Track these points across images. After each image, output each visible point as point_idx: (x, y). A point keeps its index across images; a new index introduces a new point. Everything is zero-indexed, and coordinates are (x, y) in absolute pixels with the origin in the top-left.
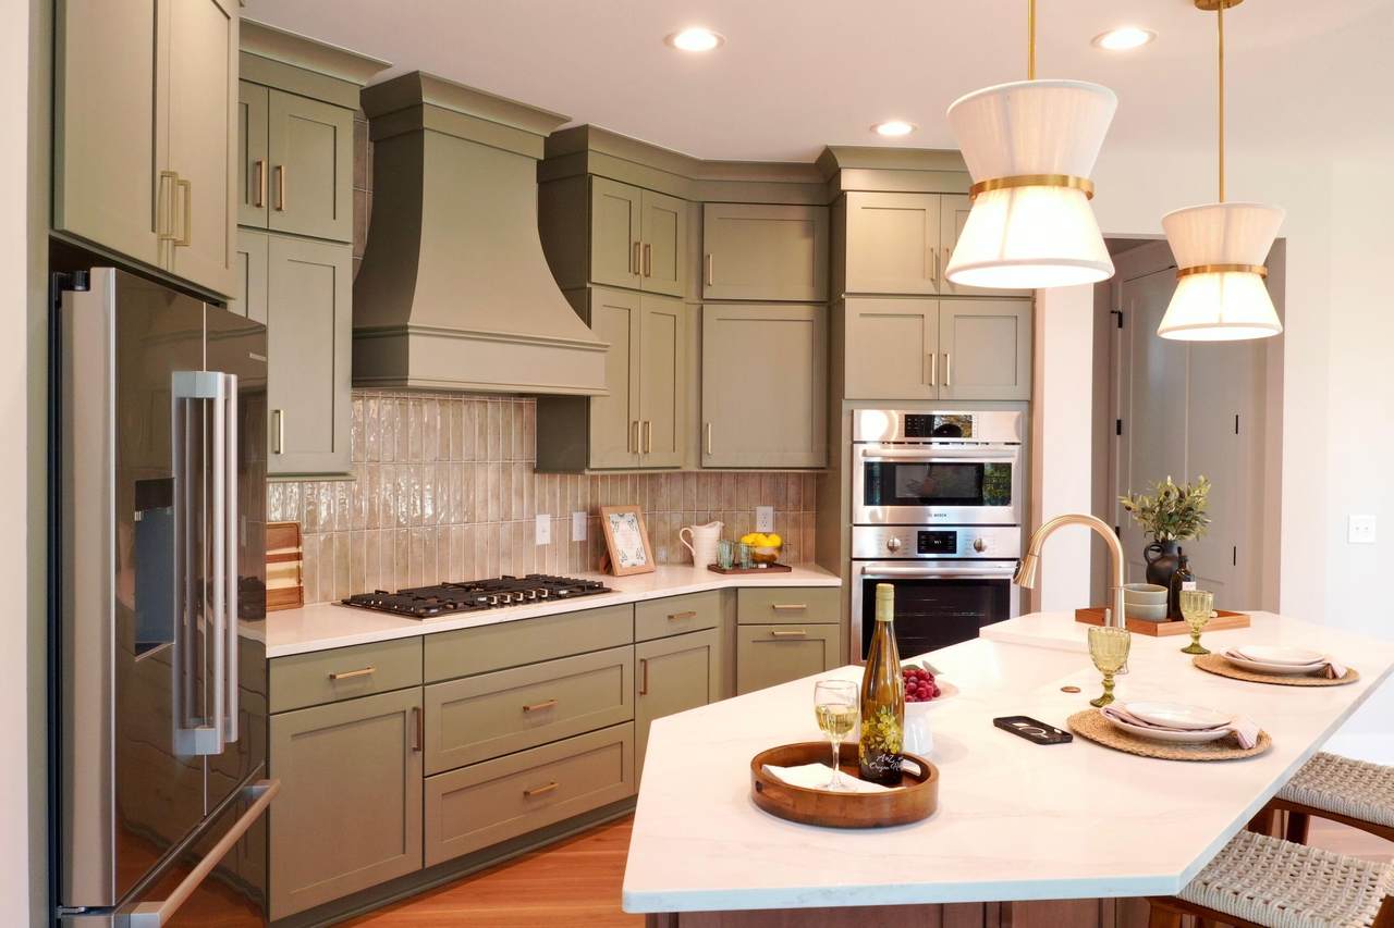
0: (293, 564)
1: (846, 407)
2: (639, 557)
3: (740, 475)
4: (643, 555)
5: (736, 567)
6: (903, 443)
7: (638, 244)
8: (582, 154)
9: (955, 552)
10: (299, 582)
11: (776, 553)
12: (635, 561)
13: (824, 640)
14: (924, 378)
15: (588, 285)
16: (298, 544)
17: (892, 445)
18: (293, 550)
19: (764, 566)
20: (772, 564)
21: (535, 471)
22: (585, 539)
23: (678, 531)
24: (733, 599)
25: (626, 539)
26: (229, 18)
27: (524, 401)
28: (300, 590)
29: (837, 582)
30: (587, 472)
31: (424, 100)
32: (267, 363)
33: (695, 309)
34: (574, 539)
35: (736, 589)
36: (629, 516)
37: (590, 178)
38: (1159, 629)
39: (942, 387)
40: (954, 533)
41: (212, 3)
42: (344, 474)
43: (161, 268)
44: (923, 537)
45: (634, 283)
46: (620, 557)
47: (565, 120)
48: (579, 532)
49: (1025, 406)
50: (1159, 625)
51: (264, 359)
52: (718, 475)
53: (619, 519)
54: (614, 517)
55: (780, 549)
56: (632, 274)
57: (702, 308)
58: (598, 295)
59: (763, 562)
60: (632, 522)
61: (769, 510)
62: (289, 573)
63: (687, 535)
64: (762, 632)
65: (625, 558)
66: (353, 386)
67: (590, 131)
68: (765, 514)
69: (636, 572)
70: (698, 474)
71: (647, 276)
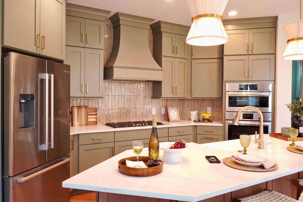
0: (95, 116)
1: (224, 83)
2: (176, 118)
3: (203, 100)
4: (177, 117)
5: (199, 121)
6: (239, 92)
7: (174, 47)
8: (160, 27)
9: (253, 119)
10: (97, 120)
11: (210, 118)
12: (175, 119)
13: (218, 139)
14: (244, 75)
15: (161, 56)
16: (96, 112)
17: (236, 92)
18: (95, 113)
19: (207, 121)
20: (209, 121)
21: (152, 98)
22: (165, 113)
23: (187, 113)
24: (196, 129)
25: (174, 114)
26: (62, 4)
27: (149, 83)
28: (96, 122)
29: (221, 125)
30: (161, 98)
31: (120, 18)
32: (70, 73)
33: (190, 61)
34: (162, 113)
35: (197, 126)
36: (175, 109)
37: (162, 33)
38: (288, 139)
39: (249, 78)
40: (253, 114)
41: (56, 1)
42: (102, 97)
43: (38, 53)
44: (244, 115)
45: (174, 56)
46: (171, 118)
47: (154, 20)
48: (163, 112)
49: (273, 82)
50: (288, 138)
51: (69, 72)
52: (197, 100)
53: (172, 109)
54: (170, 109)
55: (210, 117)
56: (173, 53)
57: (191, 61)
58: (164, 59)
59: (206, 120)
60: (175, 110)
61: (210, 108)
62: (94, 118)
63: (189, 113)
64: (202, 136)
65: (173, 118)
66: (104, 80)
67: (161, 22)
68: (209, 109)
69: (175, 121)
70: (190, 99)
71: (177, 54)
